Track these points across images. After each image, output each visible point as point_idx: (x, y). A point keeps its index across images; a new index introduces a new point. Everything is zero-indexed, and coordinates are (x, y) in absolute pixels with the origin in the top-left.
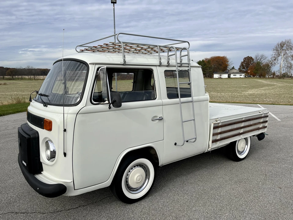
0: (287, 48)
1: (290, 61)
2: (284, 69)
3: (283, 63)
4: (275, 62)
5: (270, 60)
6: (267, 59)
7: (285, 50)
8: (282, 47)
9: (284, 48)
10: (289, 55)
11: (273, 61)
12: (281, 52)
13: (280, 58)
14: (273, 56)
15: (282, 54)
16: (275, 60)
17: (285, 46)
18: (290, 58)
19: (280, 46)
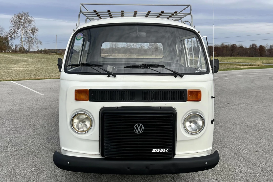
0: (25, 21)
1: (30, 35)
2: (26, 43)
3: (24, 36)
4: (14, 35)
5: (9, 32)
6: (4, 31)
7: (24, 23)
8: (21, 19)
9: (22, 21)
10: (29, 28)
11: (12, 33)
12: (20, 25)
13: (19, 31)
14: (12, 28)
15: (22, 27)
16: (14, 32)
17: (23, 18)
18: (29, 32)
19: (17, 18)
